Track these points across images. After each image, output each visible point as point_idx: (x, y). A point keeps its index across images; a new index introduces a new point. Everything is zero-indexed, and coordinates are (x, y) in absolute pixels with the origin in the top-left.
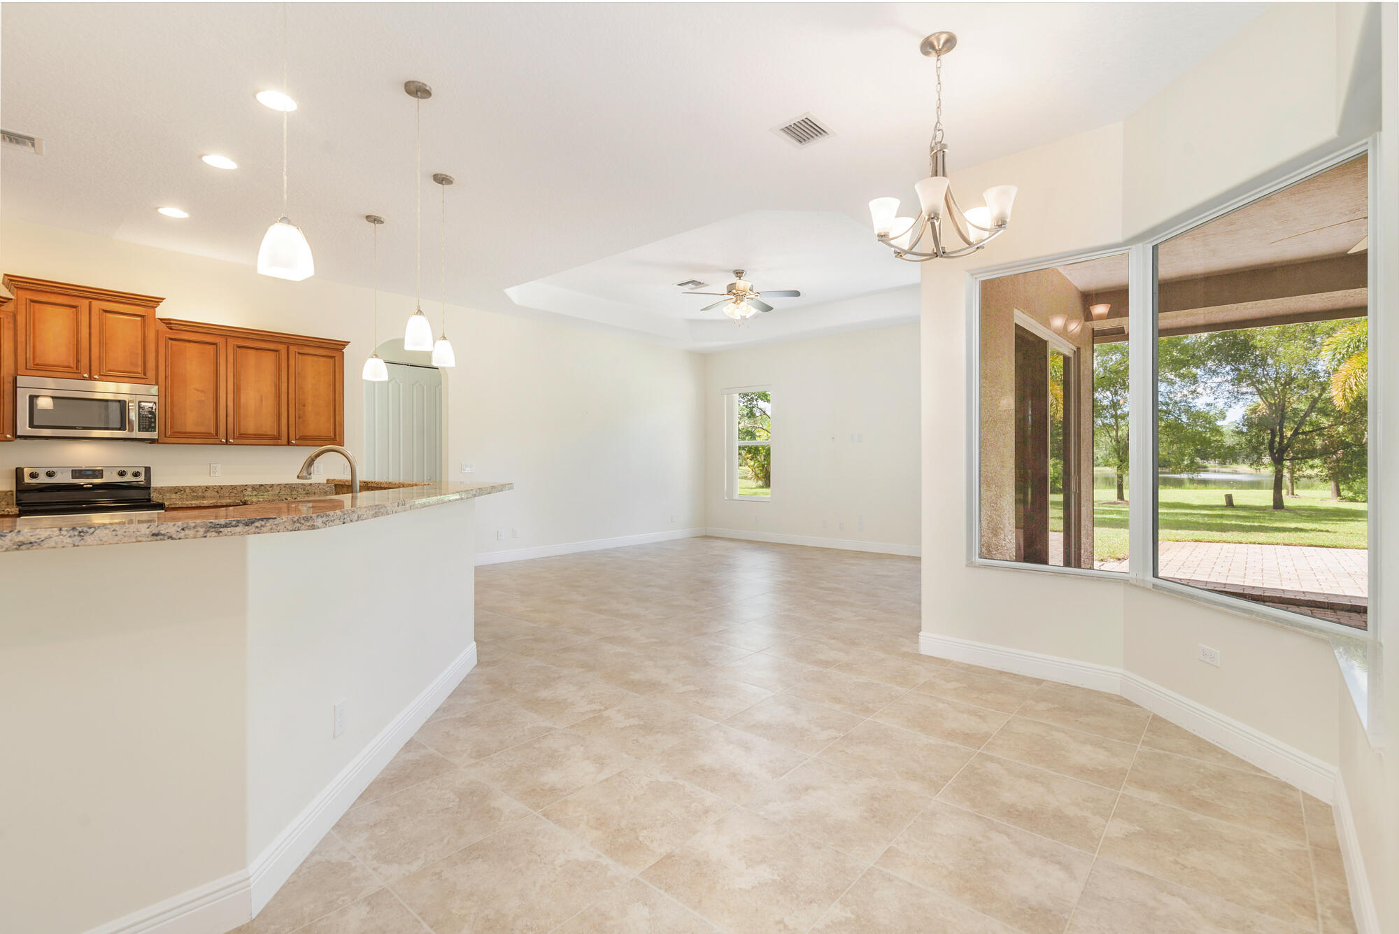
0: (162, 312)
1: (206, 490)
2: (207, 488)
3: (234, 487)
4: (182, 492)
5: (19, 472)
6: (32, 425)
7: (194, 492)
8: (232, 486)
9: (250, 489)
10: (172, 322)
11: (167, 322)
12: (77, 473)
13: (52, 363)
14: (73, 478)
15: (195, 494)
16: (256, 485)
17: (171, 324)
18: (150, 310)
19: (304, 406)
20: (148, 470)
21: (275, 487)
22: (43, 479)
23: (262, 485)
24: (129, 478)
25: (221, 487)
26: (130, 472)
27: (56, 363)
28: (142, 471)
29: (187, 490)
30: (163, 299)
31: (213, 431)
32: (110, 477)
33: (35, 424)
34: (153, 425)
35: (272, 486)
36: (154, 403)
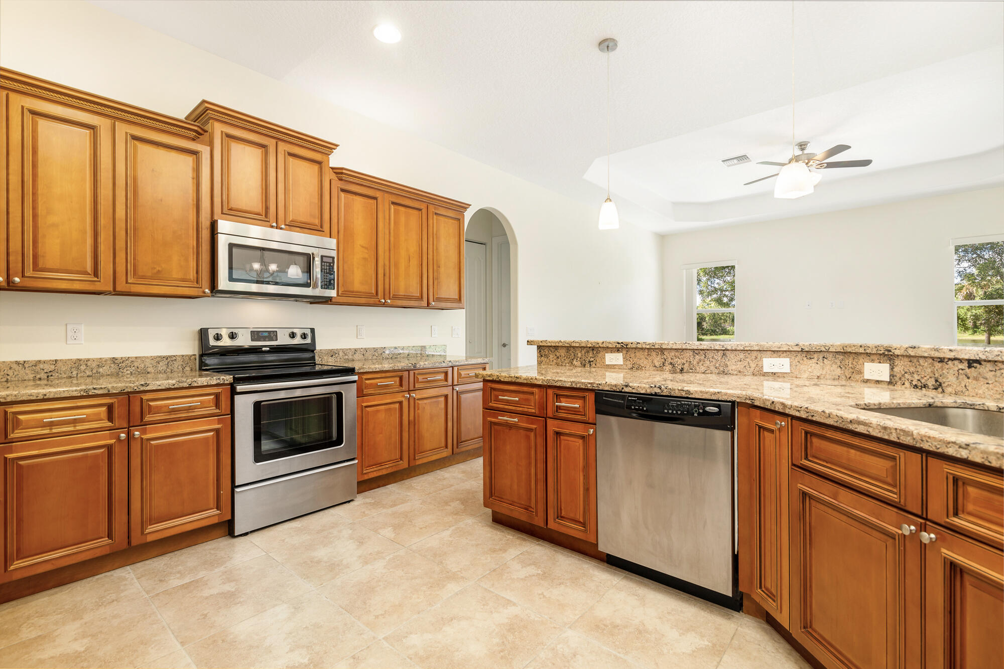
0: (335, 160)
1: (355, 353)
3: (375, 350)
4: (337, 355)
5: (203, 334)
6: (231, 279)
7: (346, 355)
8: (374, 348)
10: (344, 171)
11: (339, 172)
12: (256, 335)
13: (244, 208)
14: (252, 340)
15: (347, 357)
17: (342, 173)
18: (325, 157)
19: (439, 267)
20: (313, 330)
22: (226, 342)
24: (298, 341)
25: (366, 350)
26: (299, 332)
27: (248, 209)
29: (341, 354)
30: (337, 146)
31: (374, 291)
32: (283, 340)
33: (234, 277)
34: (332, 282)
36: (333, 258)
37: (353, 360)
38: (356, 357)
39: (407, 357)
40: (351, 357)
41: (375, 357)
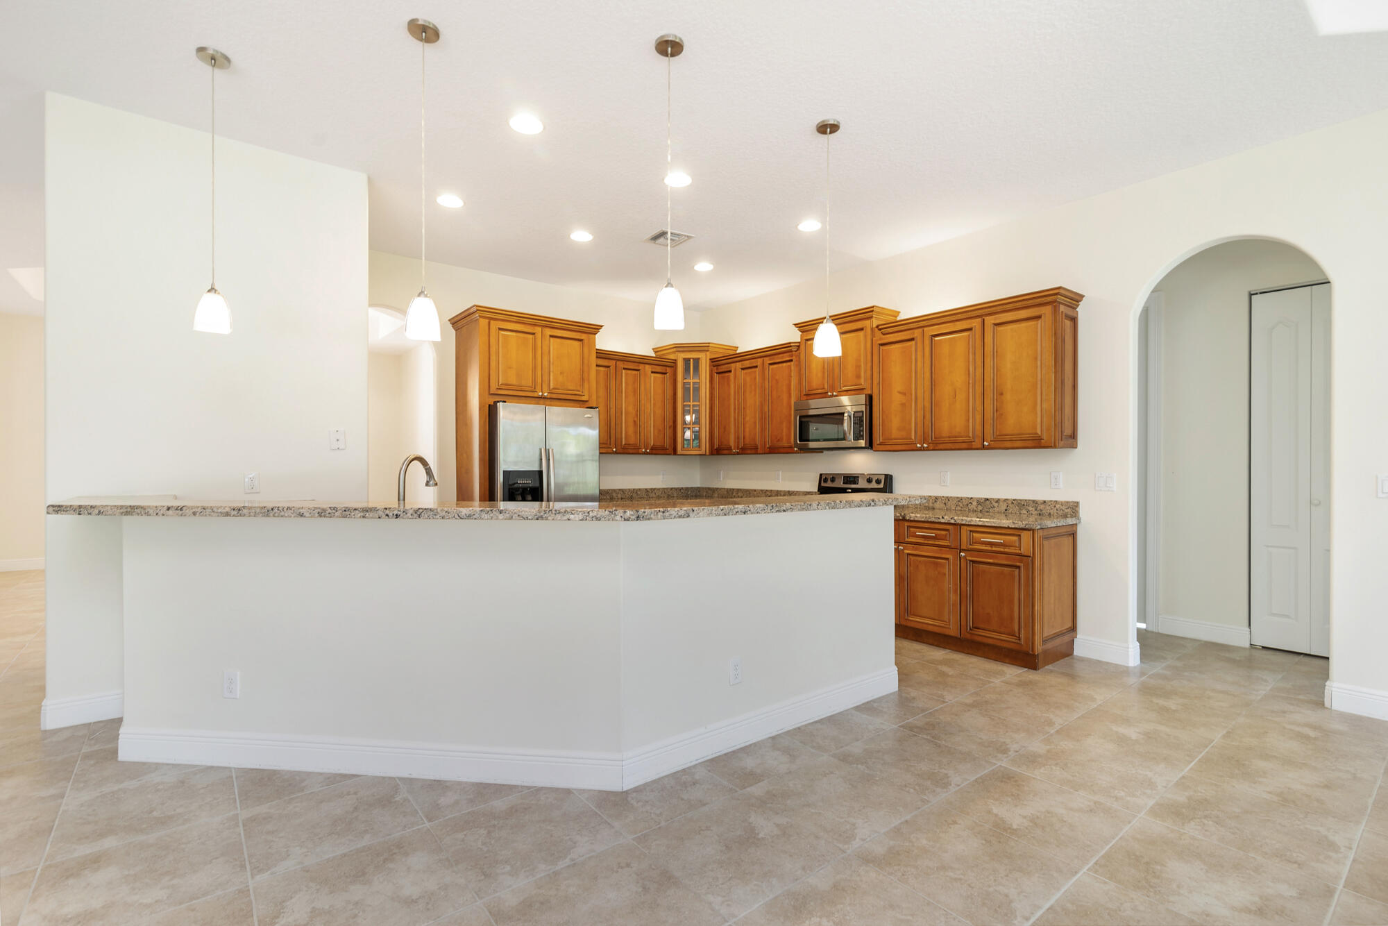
1: (935, 501)
2: (936, 498)
3: (960, 500)
6: (801, 440)
8: (958, 498)
9: (975, 503)
13: (816, 387)
16: (981, 498)
18: (867, 321)
19: (1002, 394)
20: (888, 477)
21: (1001, 503)
22: (829, 484)
23: (987, 499)
24: (873, 485)
26: (874, 479)
28: (883, 478)
31: (912, 436)
34: (862, 433)
35: (998, 501)
36: (863, 412)
37: (934, 509)
38: (937, 505)
39: (1004, 513)
40: (931, 505)
41: (959, 508)
